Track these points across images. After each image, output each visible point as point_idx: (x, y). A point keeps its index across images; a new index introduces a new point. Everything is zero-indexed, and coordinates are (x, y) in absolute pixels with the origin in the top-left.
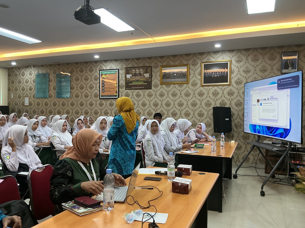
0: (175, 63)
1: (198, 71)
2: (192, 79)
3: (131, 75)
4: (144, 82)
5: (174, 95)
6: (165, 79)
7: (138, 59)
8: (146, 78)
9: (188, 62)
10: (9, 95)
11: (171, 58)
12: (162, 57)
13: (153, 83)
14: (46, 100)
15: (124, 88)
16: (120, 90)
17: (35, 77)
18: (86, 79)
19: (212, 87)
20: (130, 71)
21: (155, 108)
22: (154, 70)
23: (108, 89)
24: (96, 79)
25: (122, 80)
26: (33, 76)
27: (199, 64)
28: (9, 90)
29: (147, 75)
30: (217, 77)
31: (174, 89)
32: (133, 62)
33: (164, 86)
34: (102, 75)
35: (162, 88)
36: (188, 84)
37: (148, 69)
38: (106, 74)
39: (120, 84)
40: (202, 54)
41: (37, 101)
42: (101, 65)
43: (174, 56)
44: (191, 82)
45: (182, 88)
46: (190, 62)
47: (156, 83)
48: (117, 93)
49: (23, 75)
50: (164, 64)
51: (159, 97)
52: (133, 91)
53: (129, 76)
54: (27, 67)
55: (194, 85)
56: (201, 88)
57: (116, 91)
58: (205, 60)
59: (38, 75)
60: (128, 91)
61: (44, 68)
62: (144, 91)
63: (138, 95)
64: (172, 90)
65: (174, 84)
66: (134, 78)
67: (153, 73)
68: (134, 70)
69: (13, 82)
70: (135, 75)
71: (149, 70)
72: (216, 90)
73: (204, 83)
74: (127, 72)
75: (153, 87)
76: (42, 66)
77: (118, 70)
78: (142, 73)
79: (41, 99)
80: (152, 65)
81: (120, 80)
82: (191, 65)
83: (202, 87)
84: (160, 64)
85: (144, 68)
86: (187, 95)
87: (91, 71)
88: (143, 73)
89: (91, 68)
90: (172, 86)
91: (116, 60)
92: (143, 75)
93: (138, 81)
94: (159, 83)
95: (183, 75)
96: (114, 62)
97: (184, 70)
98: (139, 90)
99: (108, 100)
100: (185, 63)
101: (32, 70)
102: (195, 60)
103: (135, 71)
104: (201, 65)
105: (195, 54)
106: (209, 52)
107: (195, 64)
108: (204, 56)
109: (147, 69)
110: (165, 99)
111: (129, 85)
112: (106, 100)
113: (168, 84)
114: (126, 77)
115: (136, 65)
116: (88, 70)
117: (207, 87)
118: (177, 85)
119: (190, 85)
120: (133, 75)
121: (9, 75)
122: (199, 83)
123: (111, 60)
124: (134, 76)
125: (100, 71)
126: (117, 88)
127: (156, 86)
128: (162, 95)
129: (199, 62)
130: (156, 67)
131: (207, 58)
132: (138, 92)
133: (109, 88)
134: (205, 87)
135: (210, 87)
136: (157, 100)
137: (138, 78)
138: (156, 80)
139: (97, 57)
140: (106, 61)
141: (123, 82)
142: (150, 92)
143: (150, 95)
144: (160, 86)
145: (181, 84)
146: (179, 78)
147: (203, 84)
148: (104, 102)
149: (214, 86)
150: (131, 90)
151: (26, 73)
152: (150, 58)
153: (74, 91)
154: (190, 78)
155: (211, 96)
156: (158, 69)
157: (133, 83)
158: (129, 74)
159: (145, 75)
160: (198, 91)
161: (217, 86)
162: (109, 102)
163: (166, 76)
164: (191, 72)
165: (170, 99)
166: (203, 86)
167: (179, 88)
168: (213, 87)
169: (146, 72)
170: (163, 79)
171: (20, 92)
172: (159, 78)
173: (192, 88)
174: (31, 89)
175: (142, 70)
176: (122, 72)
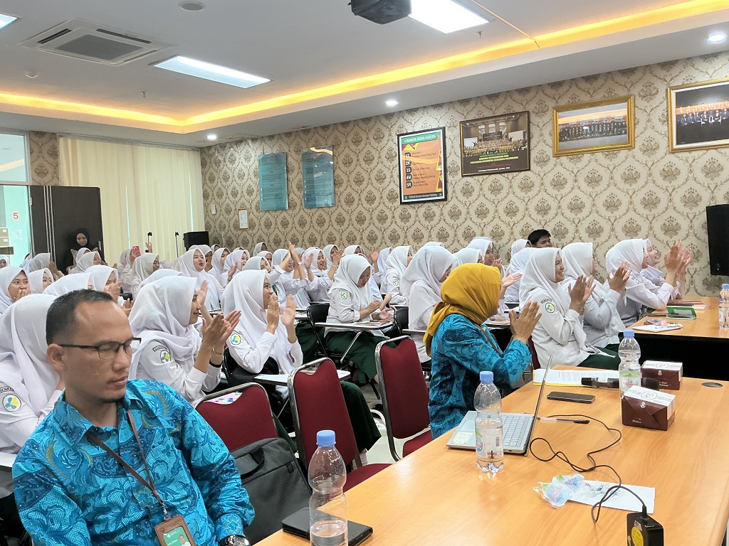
0: (591, 96)
1: (660, 111)
2: (641, 135)
3: (475, 140)
4: (511, 154)
5: (593, 180)
6: (565, 140)
7: (492, 97)
8: (515, 144)
9: (629, 90)
10: (206, 206)
11: (583, 85)
12: (556, 85)
13: (534, 155)
14: (284, 214)
15: (460, 173)
16: (450, 178)
17: (257, 163)
18: (369, 160)
19: (700, 153)
20: (473, 130)
21: (541, 218)
22: (534, 119)
23: (421, 180)
24: (390, 158)
25: (453, 155)
26: (254, 163)
27: (662, 94)
28: (206, 196)
29: (517, 136)
30: (716, 123)
31: (593, 165)
32: (479, 105)
33: (564, 159)
34: (404, 146)
35: (558, 166)
36: (630, 148)
37: (519, 120)
38: (414, 143)
39: (448, 165)
40: (668, 65)
41: (265, 217)
42: (401, 121)
43: (590, 79)
44: (638, 144)
45: (616, 161)
46: (635, 91)
47: (542, 152)
48: (441, 187)
49: (232, 162)
50: (563, 102)
51: (550, 189)
52: (480, 178)
53: (469, 143)
54: (239, 142)
55: (650, 149)
56: (671, 158)
57: (440, 182)
58: (678, 82)
59: (264, 160)
60: (469, 179)
61: (274, 141)
62: (510, 175)
63: (496, 189)
64: (589, 169)
65: (592, 152)
66: (484, 147)
67: (534, 130)
68: (484, 127)
69: (212, 180)
70: (486, 137)
71: (522, 121)
72: (712, 161)
73: (678, 144)
74: (466, 133)
75: (533, 166)
76: (271, 137)
77: (444, 129)
78: (504, 132)
79: (273, 213)
80: (531, 107)
81: (448, 155)
82: (637, 97)
83: (673, 153)
84: (551, 104)
85: (510, 118)
86: (631, 178)
87: (379, 138)
88: (507, 132)
89: (379, 131)
90: (587, 157)
91: (437, 106)
92: (507, 137)
93: (493, 152)
94: (549, 152)
95: (618, 127)
96: (433, 112)
97: (618, 112)
98: (498, 176)
99: (420, 205)
100: (622, 92)
101: (250, 150)
102: (650, 85)
103: (487, 128)
104: (667, 95)
105: (648, 68)
106: (689, 59)
107: (648, 96)
108: (675, 70)
109: (516, 121)
110: (568, 195)
111: (471, 166)
112: (416, 206)
113: (575, 154)
114: (462, 145)
115: (487, 114)
116: (371, 138)
117: (686, 154)
118: (599, 156)
119: (637, 151)
120: (481, 138)
121: (203, 164)
122: (663, 143)
123: (425, 107)
124: (483, 142)
125: (399, 136)
126: (441, 174)
127: (543, 161)
128: (558, 184)
129: (662, 88)
130: (542, 112)
131: (683, 76)
132: (495, 182)
133: (423, 176)
134: (680, 155)
135: (695, 154)
136: (546, 197)
137: (493, 145)
138: (542, 145)
139: (392, 103)
140: (412, 111)
141: (455, 160)
142: (526, 179)
143: (527, 187)
144: (553, 160)
145: (611, 151)
146: (605, 136)
147: (675, 146)
148: (410, 210)
149: (708, 148)
150: (476, 178)
151: (237, 155)
152: (523, 91)
153: (341, 189)
154: (638, 131)
155: (700, 176)
156: (547, 117)
157: (483, 160)
158: (469, 136)
159: (510, 135)
160: (661, 165)
161: (715, 147)
162: (423, 209)
163: (567, 133)
164: (640, 115)
165: (583, 192)
166: (674, 151)
167: (606, 162)
168: (705, 151)
169: (515, 129)
170: (560, 141)
171: (228, 200)
172: (550, 141)
173: (644, 158)
174: (250, 192)
175: (504, 124)
176: (454, 134)
